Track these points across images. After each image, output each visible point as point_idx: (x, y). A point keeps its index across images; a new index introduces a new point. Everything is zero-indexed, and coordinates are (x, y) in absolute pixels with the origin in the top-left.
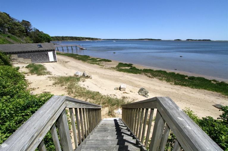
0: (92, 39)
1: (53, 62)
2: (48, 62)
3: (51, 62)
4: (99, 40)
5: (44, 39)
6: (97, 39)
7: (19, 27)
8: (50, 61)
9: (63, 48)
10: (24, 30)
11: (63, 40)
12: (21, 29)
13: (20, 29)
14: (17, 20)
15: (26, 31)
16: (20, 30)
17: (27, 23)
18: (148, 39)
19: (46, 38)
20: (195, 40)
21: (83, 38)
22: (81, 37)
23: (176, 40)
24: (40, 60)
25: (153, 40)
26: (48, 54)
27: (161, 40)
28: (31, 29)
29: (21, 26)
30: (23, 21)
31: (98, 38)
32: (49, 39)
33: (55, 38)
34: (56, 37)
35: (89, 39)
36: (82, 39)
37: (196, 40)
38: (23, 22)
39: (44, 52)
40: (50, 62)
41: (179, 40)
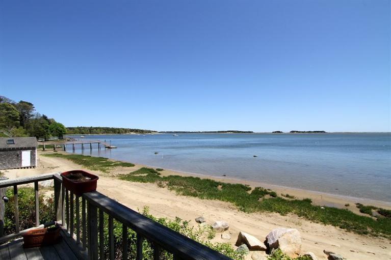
0: (142, 131)
1: (28, 168)
2: (18, 168)
3: (25, 168)
4: (153, 134)
5: (52, 132)
6: (150, 132)
7: (10, 112)
8: (23, 165)
9: (75, 146)
10: (17, 117)
11: (90, 133)
12: (14, 115)
13: (11, 115)
14: (11, 101)
15: (21, 117)
16: (10, 117)
17: (28, 105)
18: (232, 131)
19: (57, 129)
20: (303, 132)
21: (126, 131)
22: (123, 129)
23: (275, 132)
24: (4, 164)
25: (240, 133)
26: (21, 154)
27: (252, 132)
28: (32, 116)
29: (14, 109)
30: (21, 102)
31: (151, 130)
32: (61, 131)
33: (78, 130)
34: (79, 128)
35: (136, 131)
36: (124, 131)
37: (305, 132)
38: (21, 104)
39: (14, 152)
40: (21, 168)
41: (279, 132)
